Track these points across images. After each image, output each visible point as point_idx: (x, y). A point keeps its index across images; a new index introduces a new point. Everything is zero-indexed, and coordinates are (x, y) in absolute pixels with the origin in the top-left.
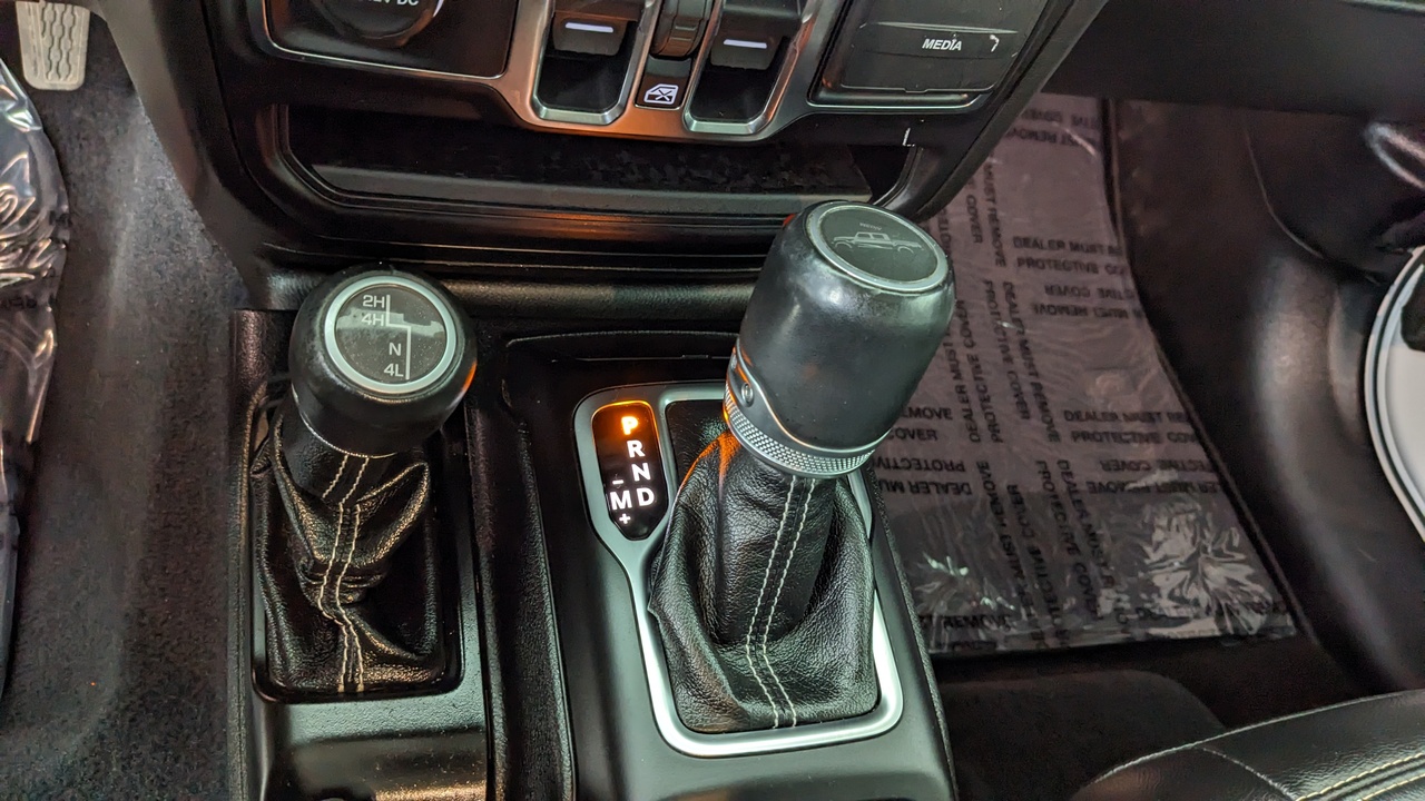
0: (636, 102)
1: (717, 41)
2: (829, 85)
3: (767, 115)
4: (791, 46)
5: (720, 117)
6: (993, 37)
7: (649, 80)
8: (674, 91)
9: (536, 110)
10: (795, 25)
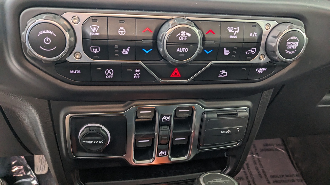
0: (157, 156)
1: (173, 139)
2: (202, 145)
3: (189, 154)
4: (191, 138)
5: (178, 156)
6: (237, 128)
7: (159, 150)
8: (165, 152)
9: (134, 162)
10: (190, 133)
